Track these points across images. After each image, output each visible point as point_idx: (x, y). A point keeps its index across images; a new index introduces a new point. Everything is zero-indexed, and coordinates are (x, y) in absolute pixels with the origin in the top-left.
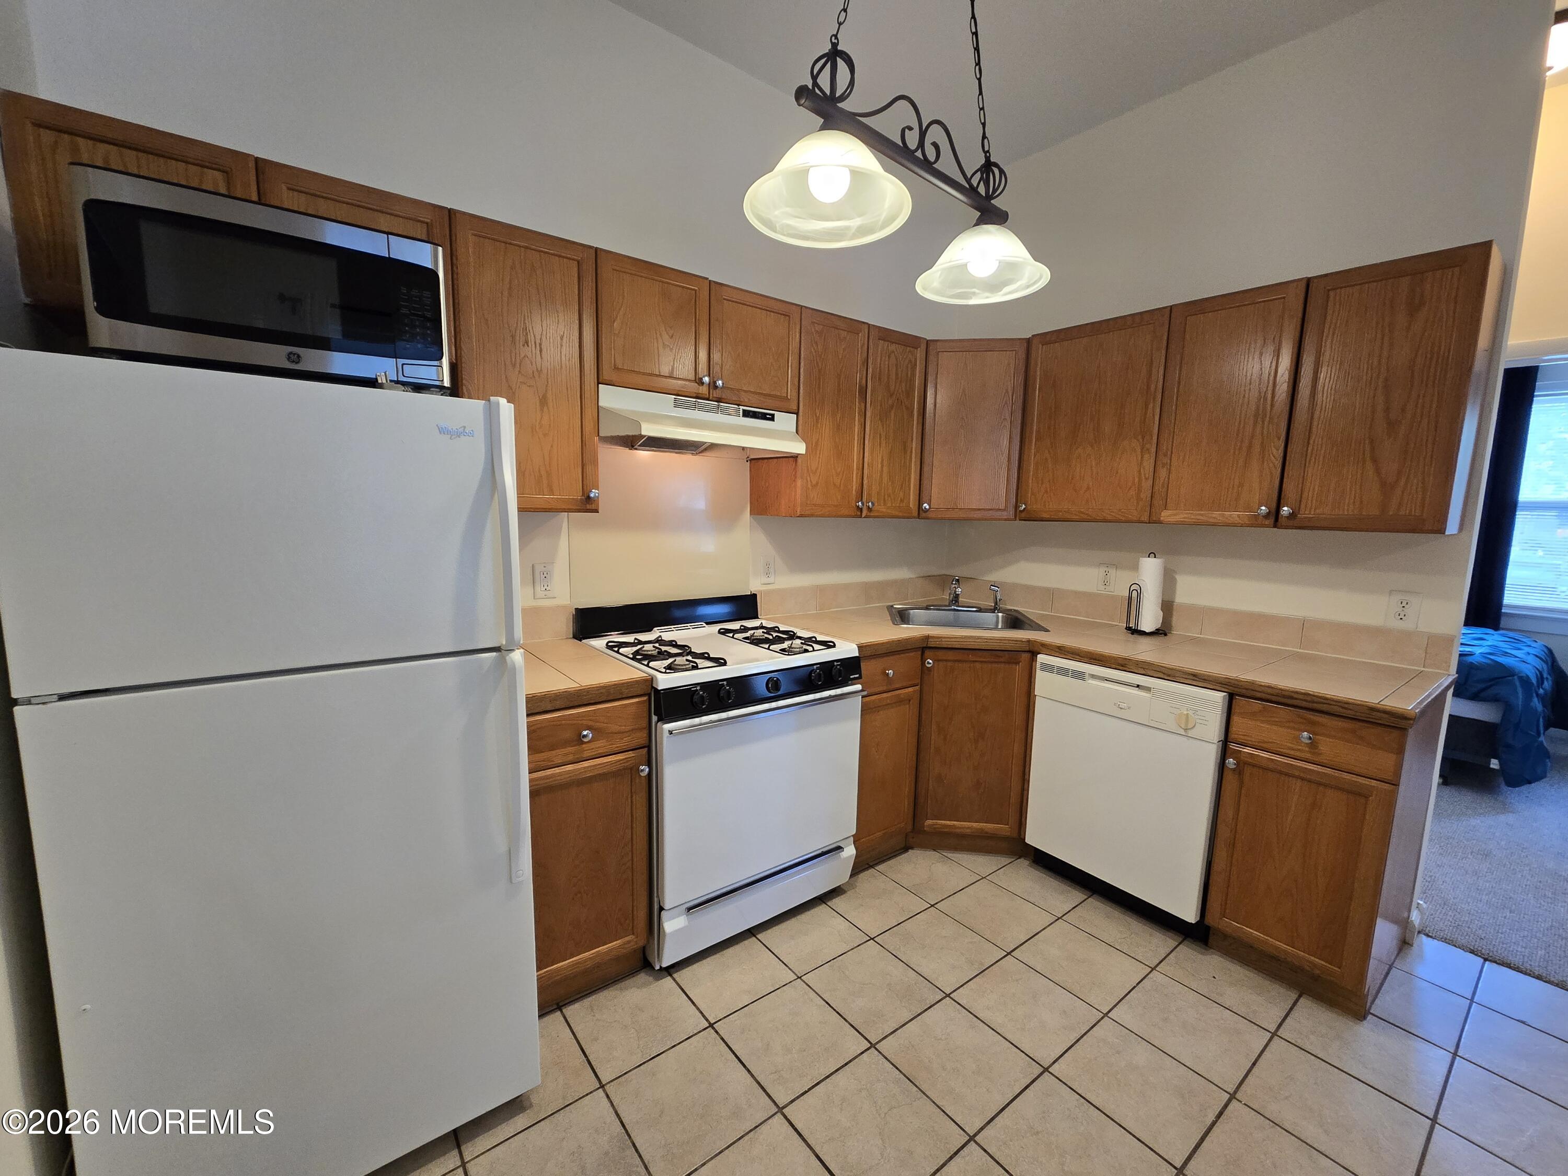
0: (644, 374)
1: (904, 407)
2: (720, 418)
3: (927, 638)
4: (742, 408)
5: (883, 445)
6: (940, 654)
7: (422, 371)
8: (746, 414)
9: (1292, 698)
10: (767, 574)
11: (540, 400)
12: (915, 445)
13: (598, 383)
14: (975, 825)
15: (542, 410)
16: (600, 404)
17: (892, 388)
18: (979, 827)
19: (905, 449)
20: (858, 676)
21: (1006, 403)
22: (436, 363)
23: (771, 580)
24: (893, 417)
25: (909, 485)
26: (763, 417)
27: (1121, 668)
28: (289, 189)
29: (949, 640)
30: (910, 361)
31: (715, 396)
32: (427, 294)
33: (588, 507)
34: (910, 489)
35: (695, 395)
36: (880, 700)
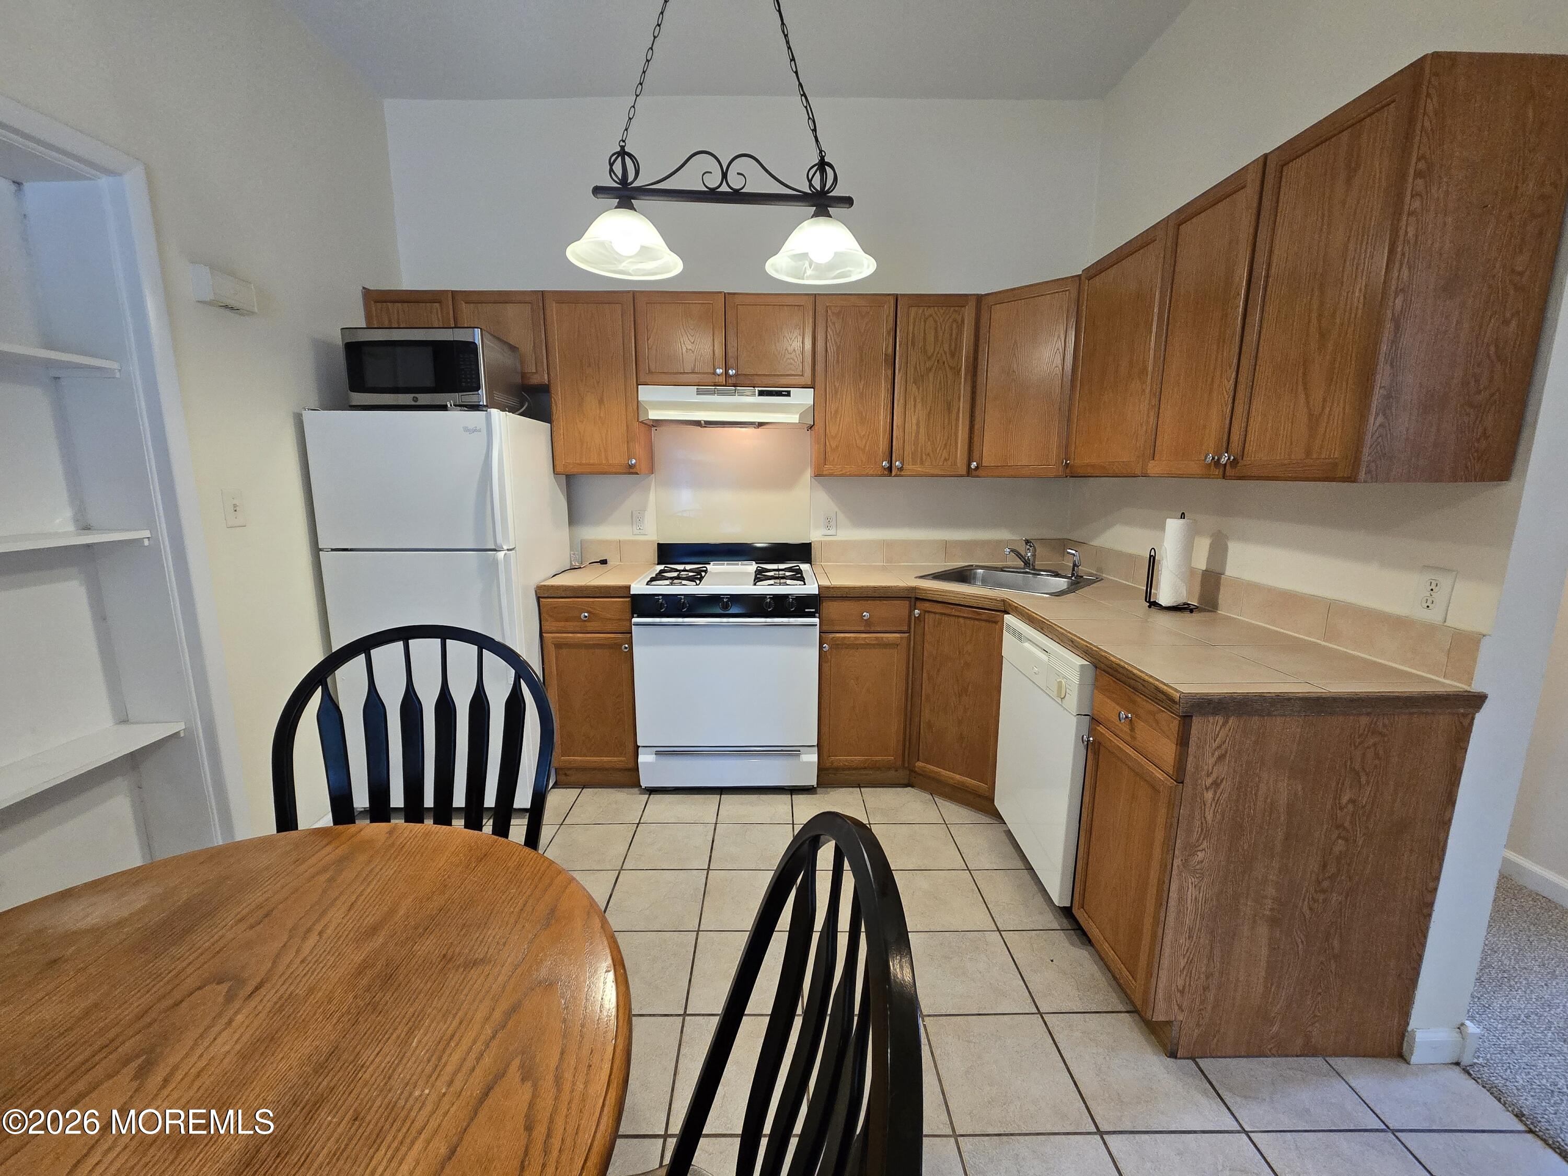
0: (671, 373)
1: (948, 369)
2: (736, 399)
3: (914, 589)
4: (757, 389)
5: (919, 405)
6: (927, 605)
7: (470, 398)
8: (761, 393)
9: (1117, 671)
10: (828, 527)
11: (599, 401)
12: (963, 405)
13: (638, 385)
14: (958, 777)
15: (600, 408)
16: (639, 399)
17: (930, 350)
18: (961, 780)
19: (949, 409)
20: (814, 610)
21: (1058, 349)
22: (477, 393)
23: (832, 532)
24: (931, 379)
25: (956, 443)
26: (779, 394)
27: (1040, 629)
28: (466, 303)
29: (932, 592)
30: (955, 320)
31: (730, 382)
32: (472, 356)
33: (631, 471)
34: (957, 448)
35: (713, 384)
36: (856, 638)
